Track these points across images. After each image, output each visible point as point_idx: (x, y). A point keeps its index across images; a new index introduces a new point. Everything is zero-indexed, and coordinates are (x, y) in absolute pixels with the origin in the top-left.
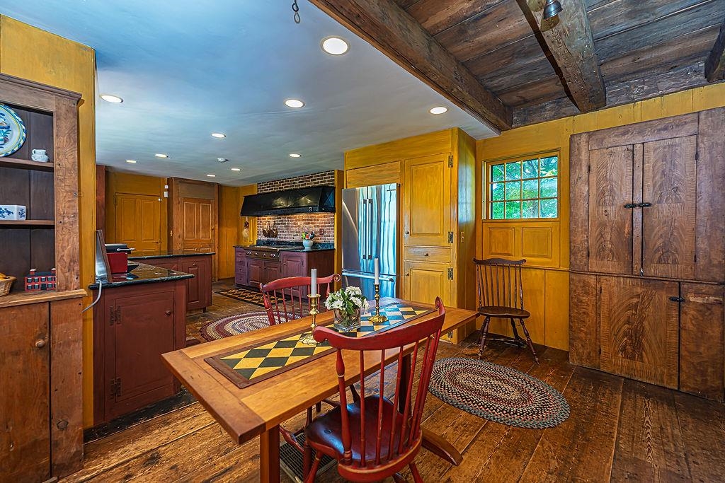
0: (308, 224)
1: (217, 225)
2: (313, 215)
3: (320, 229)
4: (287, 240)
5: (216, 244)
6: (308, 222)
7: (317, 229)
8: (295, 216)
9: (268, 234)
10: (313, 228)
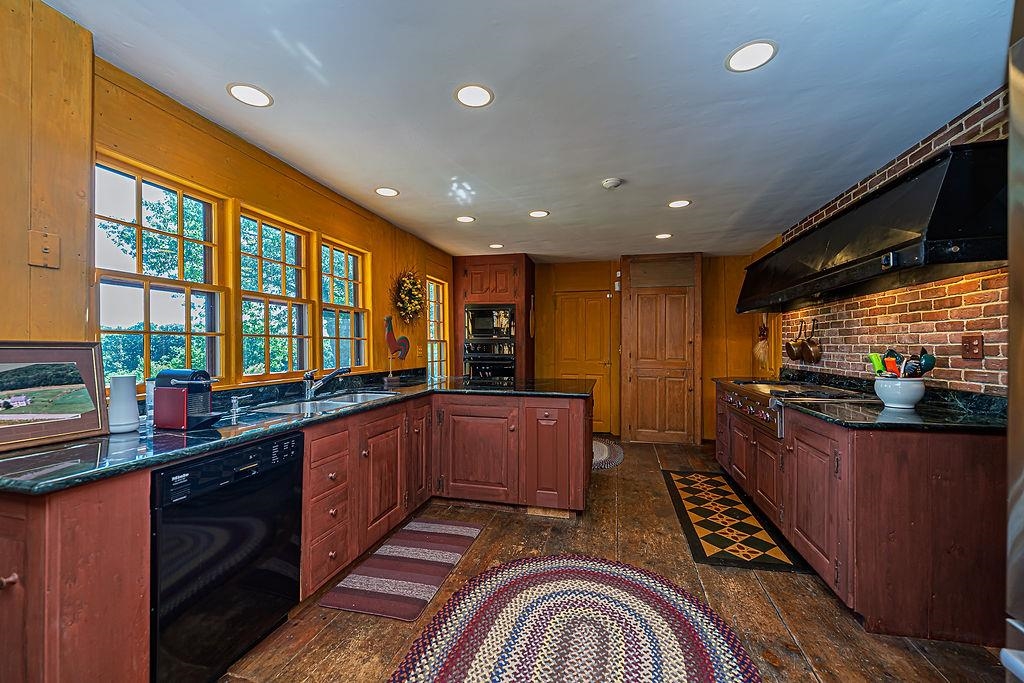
0: (915, 319)
1: (699, 335)
2: (932, 286)
3: (965, 339)
4: (846, 372)
5: (698, 371)
6: (911, 314)
7: (952, 339)
8: (868, 298)
9: (802, 353)
10: (933, 336)
